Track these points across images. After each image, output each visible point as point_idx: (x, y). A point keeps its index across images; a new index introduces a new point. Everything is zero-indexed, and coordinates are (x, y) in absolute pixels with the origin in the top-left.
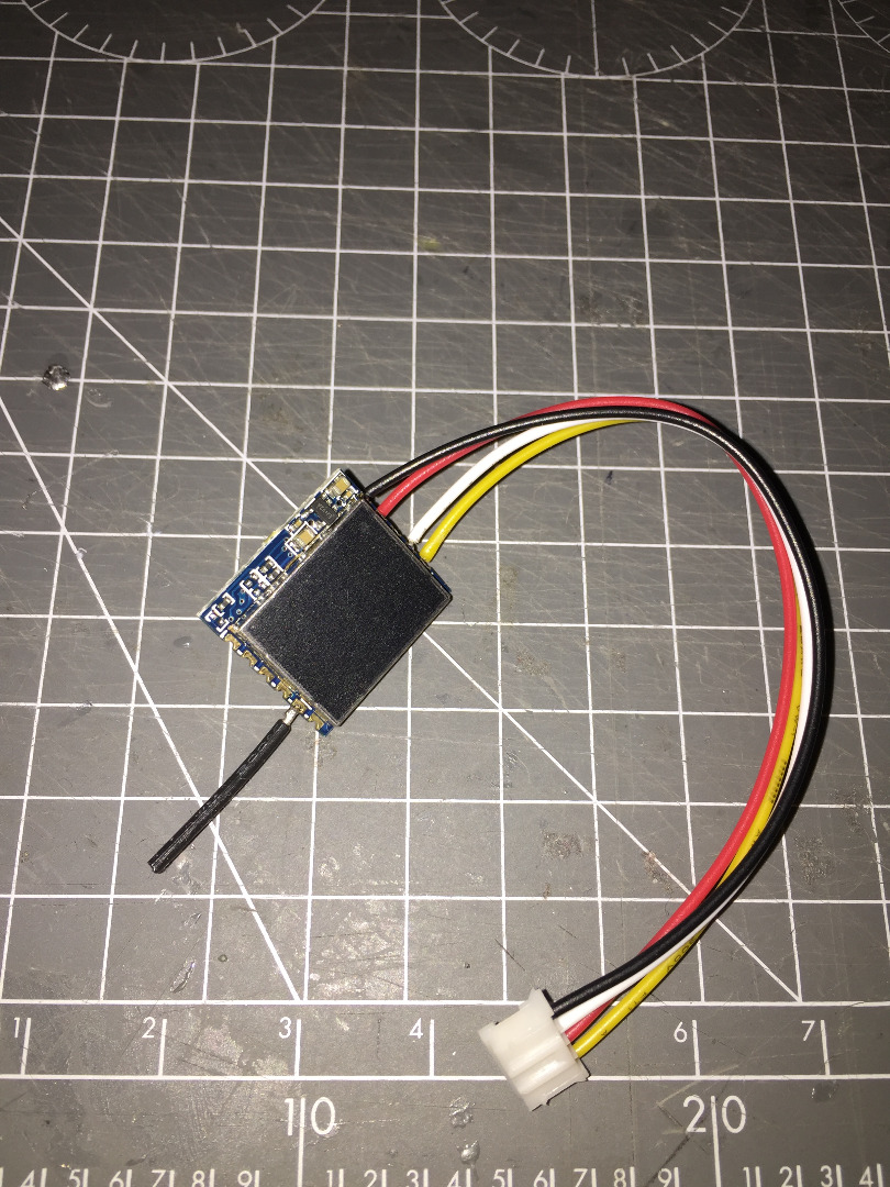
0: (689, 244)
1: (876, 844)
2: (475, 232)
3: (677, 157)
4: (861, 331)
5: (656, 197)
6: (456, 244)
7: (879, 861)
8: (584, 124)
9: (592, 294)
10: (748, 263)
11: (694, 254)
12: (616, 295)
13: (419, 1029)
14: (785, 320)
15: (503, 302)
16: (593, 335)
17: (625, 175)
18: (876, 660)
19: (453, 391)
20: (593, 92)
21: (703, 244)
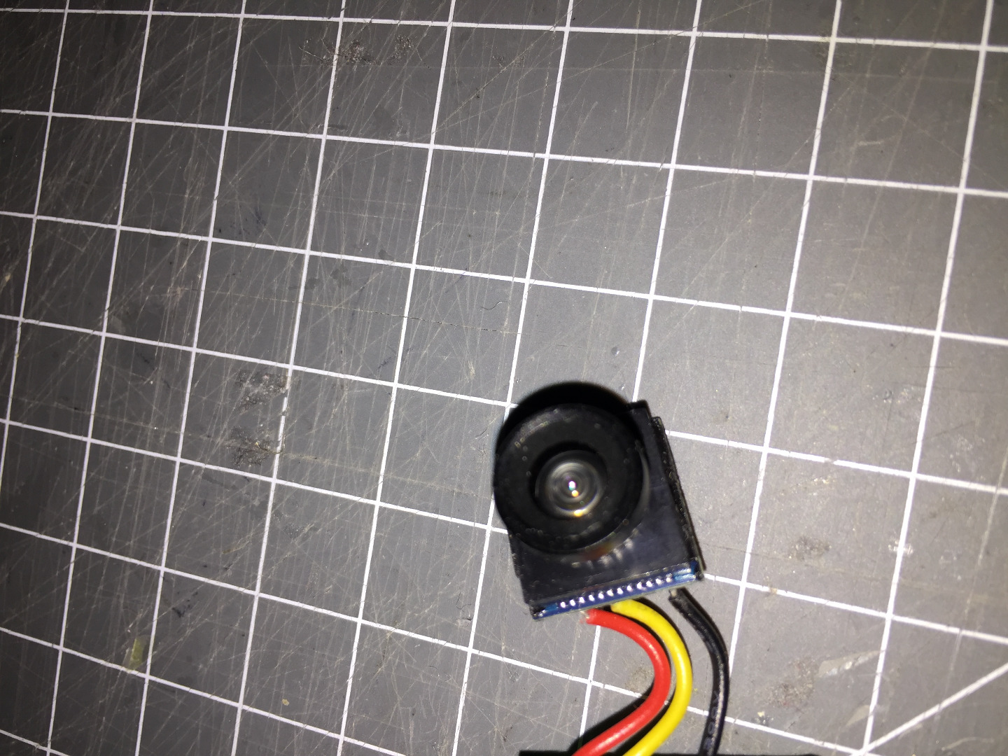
0: (177, 283)
2: (126, 585)
3: (55, 270)
4: (336, 57)
5: (107, 314)
6: (140, 616)
9: (235, 443)
10: (215, 203)
11: (193, 279)
12: (239, 409)
14: (305, 170)
15: (229, 573)
16: (292, 456)
17: (70, 352)
18: (868, 144)
19: (350, 681)
21: (180, 264)
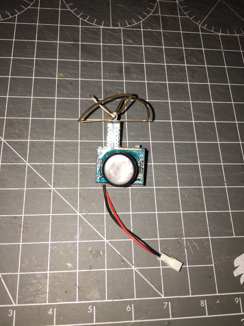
0: (136, 76)
1: (186, 249)
2: (75, 72)
3: (134, 51)
4: (184, 101)
5: (127, 63)
6: (69, 76)
7: (186, 254)
8: (107, 41)
9: (108, 91)
10: (153, 82)
11: (138, 79)
12: (115, 91)
13: (51, 311)
14: (163, 98)
15: (82, 93)
17: (118, 56)
18: (186, 195)
19: (67, 119)
20: (110, 32)
21: (140, 76)
